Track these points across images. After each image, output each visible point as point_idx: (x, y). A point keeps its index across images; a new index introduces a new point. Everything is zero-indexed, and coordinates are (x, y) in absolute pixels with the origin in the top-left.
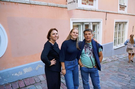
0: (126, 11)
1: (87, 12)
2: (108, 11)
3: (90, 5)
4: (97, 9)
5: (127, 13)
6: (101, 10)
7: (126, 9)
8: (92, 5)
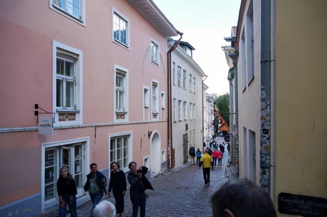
0: (127, 119)
1: (67, 130)
2: (97, 124)
3: (70, 120)
4: (81, 124)
5: (128, 122)
6: (87, 125)
7: (127, 116)
8: (74, 119)
